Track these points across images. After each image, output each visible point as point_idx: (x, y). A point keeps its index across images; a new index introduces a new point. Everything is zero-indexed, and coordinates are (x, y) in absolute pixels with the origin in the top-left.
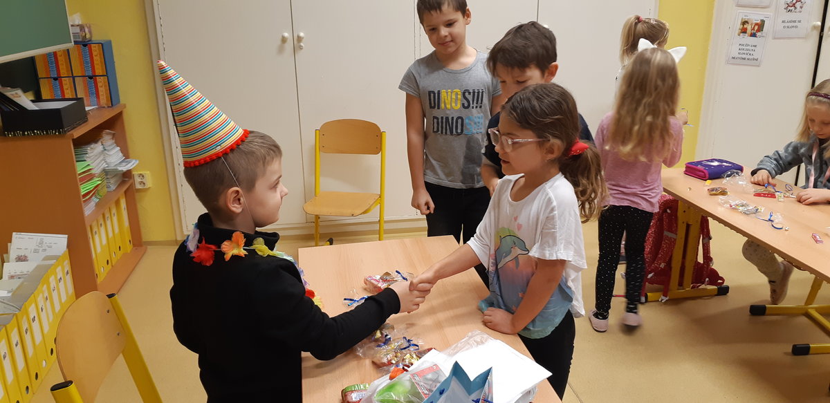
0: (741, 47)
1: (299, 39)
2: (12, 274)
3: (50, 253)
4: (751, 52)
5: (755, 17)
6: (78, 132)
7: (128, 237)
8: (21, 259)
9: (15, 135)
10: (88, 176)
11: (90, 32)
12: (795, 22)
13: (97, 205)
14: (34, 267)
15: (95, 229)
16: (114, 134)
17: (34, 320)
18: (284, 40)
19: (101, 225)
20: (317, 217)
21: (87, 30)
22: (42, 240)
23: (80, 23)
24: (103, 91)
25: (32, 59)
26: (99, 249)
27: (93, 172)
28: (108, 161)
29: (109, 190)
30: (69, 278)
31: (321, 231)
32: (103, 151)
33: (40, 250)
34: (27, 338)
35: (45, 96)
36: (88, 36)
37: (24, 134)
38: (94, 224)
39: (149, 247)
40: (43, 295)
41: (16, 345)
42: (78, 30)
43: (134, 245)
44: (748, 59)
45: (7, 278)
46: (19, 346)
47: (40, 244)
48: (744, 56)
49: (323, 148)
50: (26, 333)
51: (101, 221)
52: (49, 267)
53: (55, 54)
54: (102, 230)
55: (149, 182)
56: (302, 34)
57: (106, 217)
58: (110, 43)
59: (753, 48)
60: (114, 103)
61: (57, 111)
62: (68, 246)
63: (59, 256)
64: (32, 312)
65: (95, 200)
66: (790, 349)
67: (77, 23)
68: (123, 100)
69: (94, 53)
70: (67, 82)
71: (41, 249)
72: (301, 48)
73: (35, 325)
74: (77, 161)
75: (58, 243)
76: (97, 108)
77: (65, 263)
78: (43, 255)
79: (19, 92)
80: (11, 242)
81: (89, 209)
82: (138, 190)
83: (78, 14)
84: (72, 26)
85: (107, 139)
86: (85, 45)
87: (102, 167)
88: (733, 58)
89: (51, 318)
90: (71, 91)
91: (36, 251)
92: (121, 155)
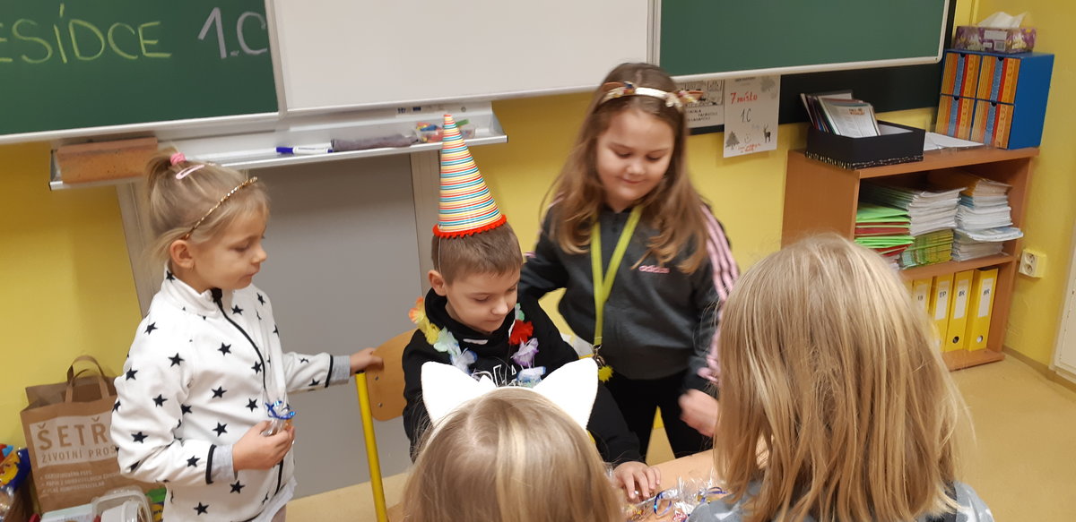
7: (980, 330)
9: (813, 157)
10: (889, 230)
11: (1029, 41)
24: (1002, 125)
27: (908, 227)
28: (964, 221)
29: (955, 258)
32: (957, 205)
36: (1018, 46)
37: (819, 159)
55: (1041, 271)
65: (905, 263)
69: (1008, 71)
82: (1022, 276)
86: (1001, 59)
87: (940, 226)
90: (968, 118)
92: (1008, 218)
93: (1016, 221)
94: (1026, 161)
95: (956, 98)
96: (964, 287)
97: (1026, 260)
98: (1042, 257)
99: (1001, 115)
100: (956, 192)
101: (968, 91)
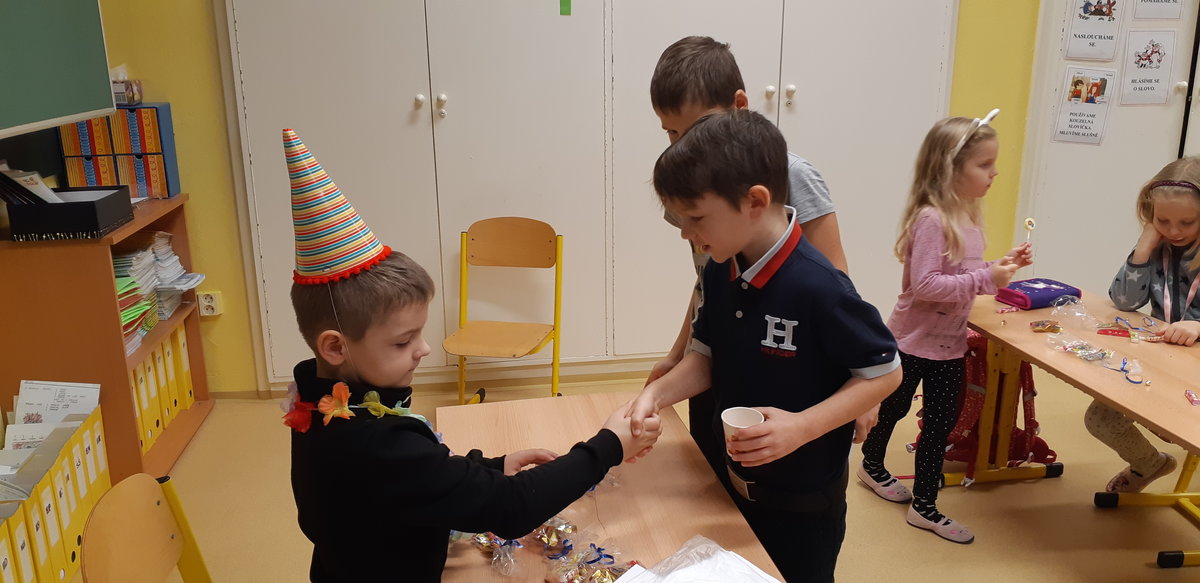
0: (1072, 117)
1: (440, 103)
2: (19, 441)
3: (74, 410)
4: (1087, 125)
5: (1093, 74)
6: (119, 236)
7: (188, 385)
8: (31, 419)
9: (27, 239)
10: (133, 299)
11: (140, 92)
12: (1150, 81)
13: (144, 339)
14: (52, 430)
15: (140, 375)
16: (170, 238)
17: (48, 509)
18: (418, 104)
19: (149, 368)
20: (463, 358)
21: (135, 89)
22: (63, 391)
23: (126, 78)
24: (156, 175)
25: (56, 131)
26: (145, 405)
27: (138, 292)
28: (162, 276)
29: (162, 317)
30: (101, 448)
31: (468, 378)
32: (154, 263)
33: (60, 407)
34: (38, 536)
35: (72, 182)
36: (137, 97)
37: (41, 238)
38: (140, 369)
39: (217, 401)
40: (63, 474)
41: (22, 548)
42: (122, 88)
43: (196, 398)
44: (1084, 135)
45: (11, 448)
46: (27, 547)
47: (60, 396)
48: (1077, 130)
49: (473, 259)
50: (37, 529)
51: (150, 363)
52: (73, 430)
53: (89, 122)
54: (151, 375)
55: (220, 307)
56: (443, 97)
57: (157, 357)
58: (167, 106)
59: (1091, 119)
60: (171, 192)
61: (91, 204)
62: (102, 400)
63: (87, 416)
64: (47, 498)
65: (141, 333)
66: (1154, 558)
67: (121, 78)
68: (184, 189)
69: (145, 122)
70: (104, 163)
71: (61, 405)
72: (442, 115)
73: (51, 518)
74: (117, 277)
75: (87, 395)
76: (147, 201)
77: (96, 425)
78: (64, 413)
79: (36, 176)
80: (18, 394)
81: (132, 346)
82: (204, 319)
83: (124, 65)
84: (114, 82)
85: (161, 245)
86: (132, 111)
87: (153, 285)
88: (1062, 133)
89: (74, 507)
90: (111, 175)
91: (54, 408)
92: (180, 267)
93: (188, 268)
94: (180, 209)
95: (88, 158)
96: (168, 348)
97: (203, 303)
98: (217, 294)
99: (151, 166)
100: (150, 251)
101: (100, 148)
